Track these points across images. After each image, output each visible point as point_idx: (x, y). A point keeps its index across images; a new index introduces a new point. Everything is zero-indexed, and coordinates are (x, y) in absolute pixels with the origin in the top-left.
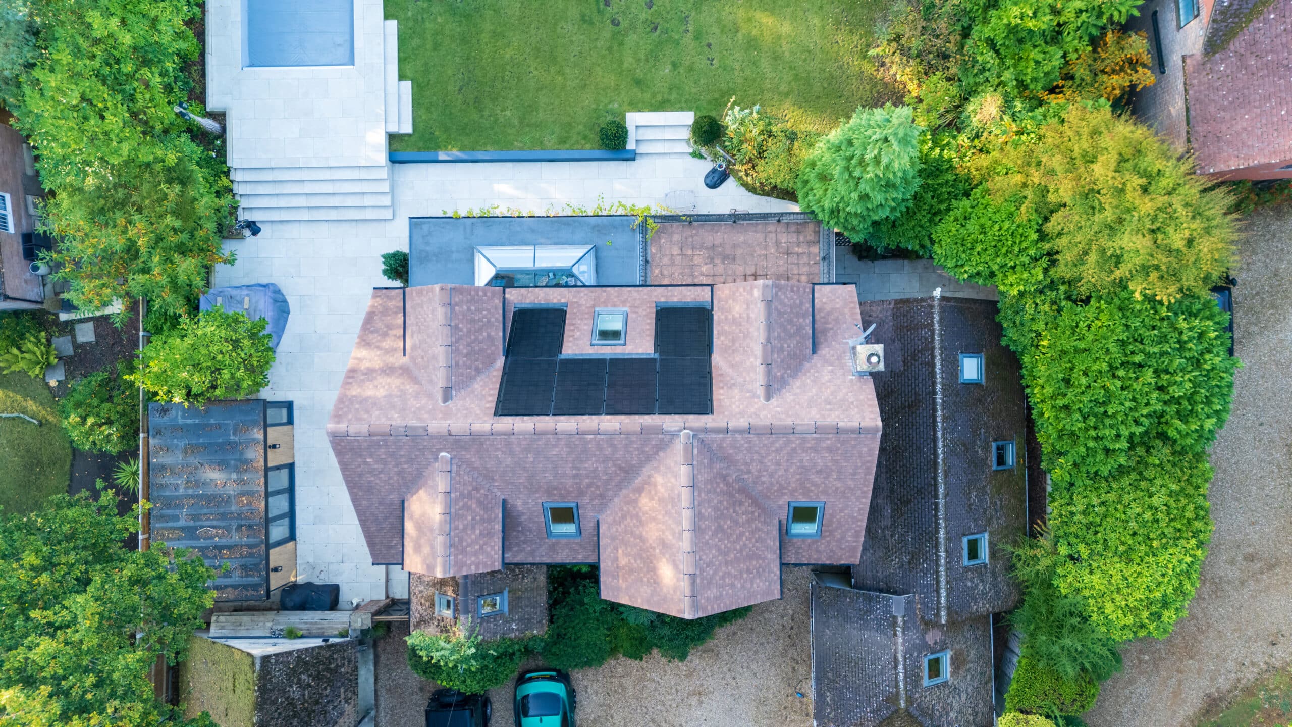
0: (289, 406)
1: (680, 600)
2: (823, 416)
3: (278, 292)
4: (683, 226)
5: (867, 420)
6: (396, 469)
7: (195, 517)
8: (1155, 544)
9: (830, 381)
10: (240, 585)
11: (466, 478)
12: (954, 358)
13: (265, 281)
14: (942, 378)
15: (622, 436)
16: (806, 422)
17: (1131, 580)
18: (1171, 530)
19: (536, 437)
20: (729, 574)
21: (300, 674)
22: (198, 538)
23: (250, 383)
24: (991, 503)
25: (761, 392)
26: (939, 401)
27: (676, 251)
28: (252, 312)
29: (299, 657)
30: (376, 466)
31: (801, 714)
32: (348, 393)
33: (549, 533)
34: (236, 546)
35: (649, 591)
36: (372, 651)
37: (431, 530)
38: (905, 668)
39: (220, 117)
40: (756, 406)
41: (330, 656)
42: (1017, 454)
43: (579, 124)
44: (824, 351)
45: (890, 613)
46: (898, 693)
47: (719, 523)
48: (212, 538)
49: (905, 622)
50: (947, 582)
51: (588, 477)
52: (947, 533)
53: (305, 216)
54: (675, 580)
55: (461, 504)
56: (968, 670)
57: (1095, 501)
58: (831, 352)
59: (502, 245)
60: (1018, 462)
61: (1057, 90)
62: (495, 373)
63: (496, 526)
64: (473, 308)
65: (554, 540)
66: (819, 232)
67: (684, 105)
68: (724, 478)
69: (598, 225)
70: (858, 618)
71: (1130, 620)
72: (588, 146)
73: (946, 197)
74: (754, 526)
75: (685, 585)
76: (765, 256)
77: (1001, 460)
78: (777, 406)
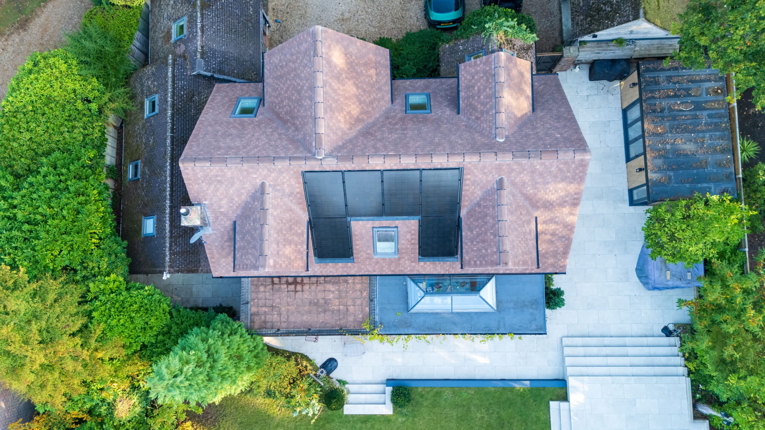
0: (632, 203)
1: (325, 39)
2: (222, 171)
3: (645, 284)
4: (346, 327)
5: (190, 168)
6: (538, 130)
7: (696, 117)
8: (30, 108)
9: (221, 200)
10: (659, 71)
11: (485, 126)
12: (158, 232)
13: (656, 292)
14: (165, 217)
15: (368, 154)
16: (233, 166)
17: (48, 85)
18: (18, 116)
19: (431, 152)
20: (294, 62)
21: (611, 11)
22: (692, 102)
23: (659, 210)
24: (142, 138)
25: (268, 189)
26: (168, 202)
27: (351, 309)
28: (664, 268)
29: (613, 22)
30: (553, 132)
31: (277, 9)
32: (577, 186)
33: (429, 96)
34: (664, 98)
35: (351, 49)
36: (565, 39)
37: (509, 86)
38: (196, 25)
39: (698, 416)
40: (271, 178)
41: (591, 26)
42: (127, 173)
43: (427, 406)
44: (228, 224)
45: (205, 61)
46: (202, 10)
47: (300, 96)
48: (682, 103)
49: (196, 55)
50: (167, 82)
51: (397, 129)
52: (166, 114)
53: (628, 340)
54: (329, 53)
55: (488, 106)
56: (163, 32)
57: (67, 135)
58: (223, 223)
59: (476, 313)
60: (127, 168)
61: (77, 421)
62: (466, 203)
63: (463, 94)
64: (483, 251)
65: (426, 92)
66: (251, 322)
67: (351, 419)
68: (297, 129)
69: (407, 327)
70: (229, 59)
71: (51, 61)
72: (420, 390)
73: (158, 345)
74: (279, 99)
75: (322, 49)
76: (288, 305)
77: (136, 167)
78: (256, 178)
